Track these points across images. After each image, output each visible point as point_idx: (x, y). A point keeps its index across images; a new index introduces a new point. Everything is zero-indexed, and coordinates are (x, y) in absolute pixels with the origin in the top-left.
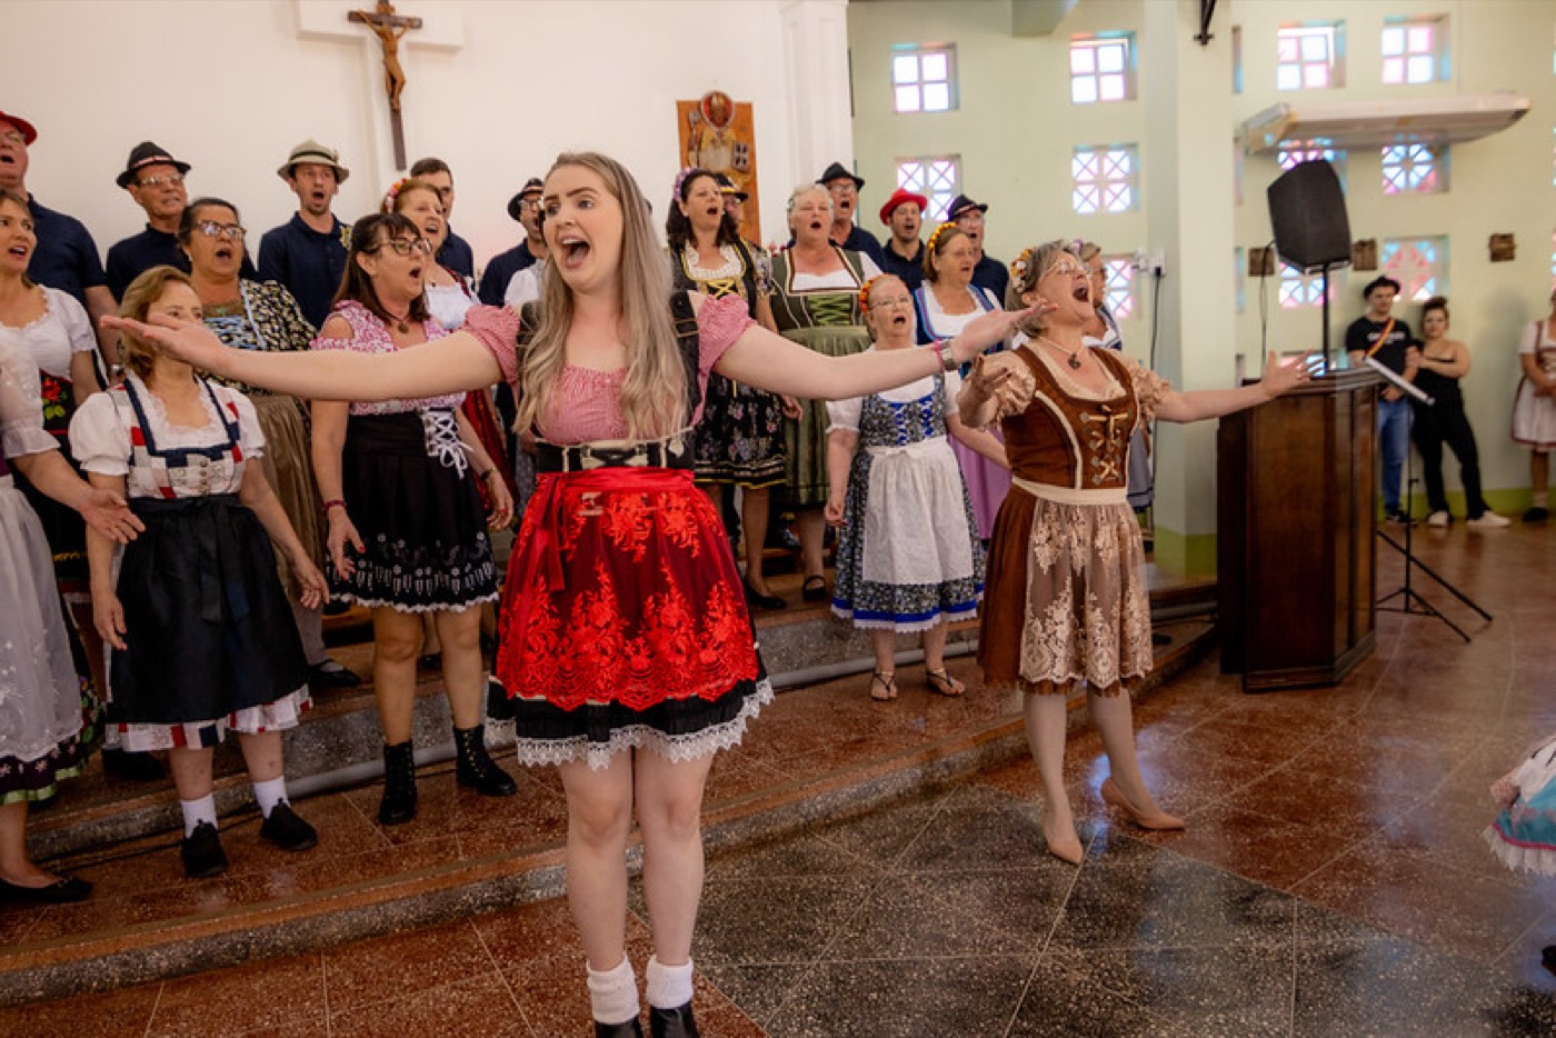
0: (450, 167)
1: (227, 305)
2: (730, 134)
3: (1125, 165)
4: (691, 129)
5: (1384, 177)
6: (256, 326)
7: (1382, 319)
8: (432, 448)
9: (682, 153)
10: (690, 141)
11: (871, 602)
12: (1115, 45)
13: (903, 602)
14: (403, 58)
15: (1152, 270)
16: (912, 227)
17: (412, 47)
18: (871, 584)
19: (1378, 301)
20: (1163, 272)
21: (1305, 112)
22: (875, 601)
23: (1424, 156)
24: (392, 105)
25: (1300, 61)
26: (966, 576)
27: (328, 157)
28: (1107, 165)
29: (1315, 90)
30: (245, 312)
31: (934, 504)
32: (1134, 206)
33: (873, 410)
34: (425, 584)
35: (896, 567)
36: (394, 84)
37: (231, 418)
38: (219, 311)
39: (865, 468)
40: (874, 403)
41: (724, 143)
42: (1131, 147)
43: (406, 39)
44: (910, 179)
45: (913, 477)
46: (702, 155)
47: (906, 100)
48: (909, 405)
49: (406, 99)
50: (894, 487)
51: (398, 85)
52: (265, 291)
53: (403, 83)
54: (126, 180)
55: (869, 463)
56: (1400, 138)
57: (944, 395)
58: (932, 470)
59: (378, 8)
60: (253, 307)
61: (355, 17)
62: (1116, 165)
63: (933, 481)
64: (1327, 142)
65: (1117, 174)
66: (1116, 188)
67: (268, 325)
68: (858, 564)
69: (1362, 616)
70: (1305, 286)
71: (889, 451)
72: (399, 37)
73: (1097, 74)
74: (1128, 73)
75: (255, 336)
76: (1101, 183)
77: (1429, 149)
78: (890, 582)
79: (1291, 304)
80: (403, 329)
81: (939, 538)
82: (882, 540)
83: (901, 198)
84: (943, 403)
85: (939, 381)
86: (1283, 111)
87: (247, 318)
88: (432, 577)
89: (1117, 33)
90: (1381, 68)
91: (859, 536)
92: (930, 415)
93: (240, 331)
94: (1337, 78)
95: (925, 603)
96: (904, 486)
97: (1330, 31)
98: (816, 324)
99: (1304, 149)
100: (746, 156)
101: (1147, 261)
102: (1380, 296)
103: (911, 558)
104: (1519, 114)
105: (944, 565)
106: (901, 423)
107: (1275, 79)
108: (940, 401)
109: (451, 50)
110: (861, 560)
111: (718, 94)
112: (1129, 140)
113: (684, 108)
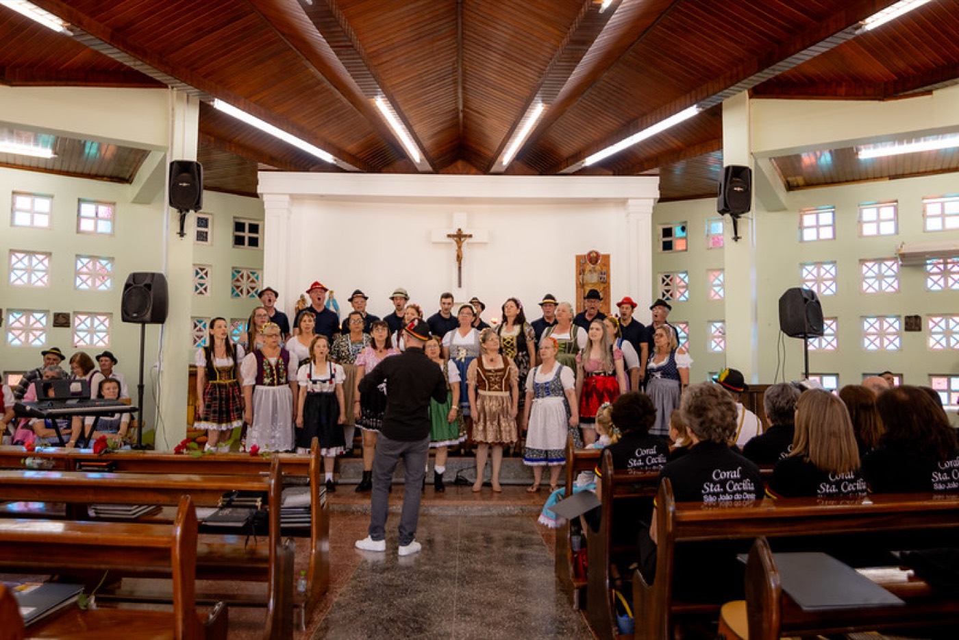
2: (598, 267)
3: (833, 271)
4: (581, 266)
9: (576, 276)
10: (580, 271)
12: (828, 212)
14: (465, 249)
17: (468, 244)
24: (459, 265)
27: (403, 293)
36: (459, 258)
37: (333, 372)
41: (595, 271)
42: (835, 263)
43: (466, 242)
45: (538, 410)
46: (585, 277)
48: (541, 384)
53: (462, 257)
54: (351, 300)
57: (560, 382)
58: (545, 408)
59: (458, 232)
61: (449, 236)
62: (827, 272)
63: (545, 412)
65: (828, 276)
66: (828, 283)
71: (534, 400)
72: (463, 241)
73: (818, 226)
80: (381, 351)
89: (829, 207)
92: (549, 389)
99: (945, 263)
100: (606, 276)
106: (538, 390)
109: (485, 244)
111: (594, 252)
112: (834, 259)
113: (579, 258)
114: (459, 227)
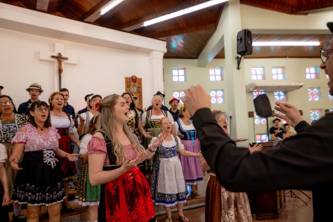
0: (69, 90)
1: (10, 121)
2: (136, 84)
3: (222, 93)
4: (128, 83)
5: (275, 98)
6: (17, 126)
7: (277, 127)
8: (45, 160)
9: (126, 88)
10: (128, 85)
11: (160, 198)
12: (219, 69)
13: (168, 198)
14: (63, 66)
15: (229, 116)
16: (176, 106)
17: (65, 64)
18: (160, 193)
19: (276, 124)
20: (232, 117)
21: (258, 84)
22: (161, 198)
23: (282, 94)
24: (59, 75)
25: (256, 74)
26: (183, 191)
27: (38, 87)
28: (218, 94)
29: (260, 80)
30: (15, 122)
31: (175, 173)
32: (224, 102)
33: (161, 149)
34: (38, 198)
35: (166, 190)
36: (60, 71)
38: (8, 122)
39: (159, 163)
40: (161, 148)
41: (135, 86)
42: (223, 90)
43: (64, 62)
44: (176, 95)
45: (171, 166)
46: (130, 89)
47: (175, 79)
48: (170, 148)
49: (63, 74)
50: (166, 168)
51: (61, 72)
52: (22, 116)
53: (62, 71)
55: (160, 162)
56: (277, 90)
57: (178, 146)
58: (175, 164)
59: (58, 55)
60: (17, 121)
61: (53, 57)
62: (220, 94)
63: (175, 167)
64: (263, 90)
65: (220, 95)
66: (220, 98)
67: (21, 125)
68: (157, 188)
69: (283, 198)
70: (260, 120)
71: (165, 159)
72: (62, 61)
73: (215, 75)
74: (222, 75)
75: (17, 128)
76: (217, 97)
77: (283, 92)
78: (164, 193)
79: (257, 124)
80: (42, 130)
81: (177, 182)
82: (163, 181)
83: (174, 99)
84: (178, 148)
85: (177, 143)
86: (254, 84)
87: (15, 124)
88: (41, 195)
89: (219, 67)
90: (272, 76)
91: (157, 181)
92: (175, 151)
93: (12, 127)
94: (264, 78)
95: (173, 199)
96: (168, 168)
97: (262, 69)
98: (156, 127)
99: (258, 92)
100: (140, 89)
101: (228, 115)
102: (277, 122)
103: (170, 187)
104: (301, 86)
105: (178, 189)
106: (168, 153)
107: (251, 78)
108: (177, 148)
109: (75, 65)
110: (157, 187)
111: (134, 76)
112: (222, 88)
113: (127, 79)
114: (60, 52)
